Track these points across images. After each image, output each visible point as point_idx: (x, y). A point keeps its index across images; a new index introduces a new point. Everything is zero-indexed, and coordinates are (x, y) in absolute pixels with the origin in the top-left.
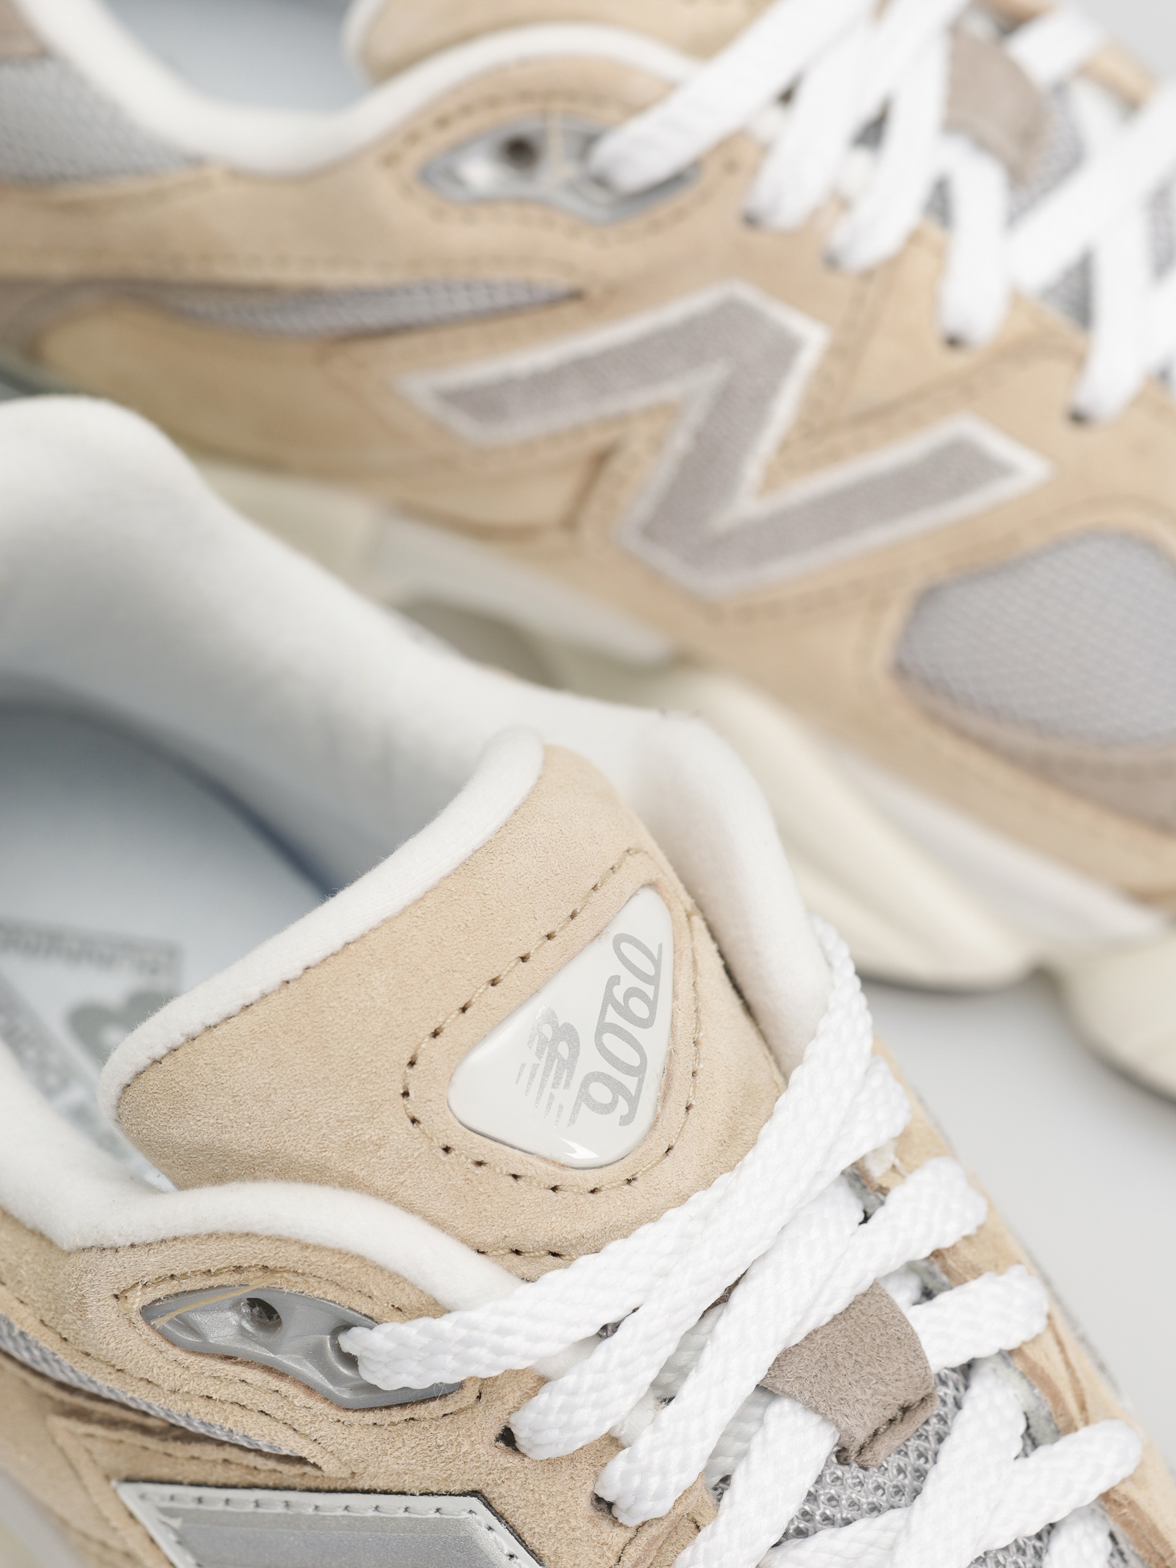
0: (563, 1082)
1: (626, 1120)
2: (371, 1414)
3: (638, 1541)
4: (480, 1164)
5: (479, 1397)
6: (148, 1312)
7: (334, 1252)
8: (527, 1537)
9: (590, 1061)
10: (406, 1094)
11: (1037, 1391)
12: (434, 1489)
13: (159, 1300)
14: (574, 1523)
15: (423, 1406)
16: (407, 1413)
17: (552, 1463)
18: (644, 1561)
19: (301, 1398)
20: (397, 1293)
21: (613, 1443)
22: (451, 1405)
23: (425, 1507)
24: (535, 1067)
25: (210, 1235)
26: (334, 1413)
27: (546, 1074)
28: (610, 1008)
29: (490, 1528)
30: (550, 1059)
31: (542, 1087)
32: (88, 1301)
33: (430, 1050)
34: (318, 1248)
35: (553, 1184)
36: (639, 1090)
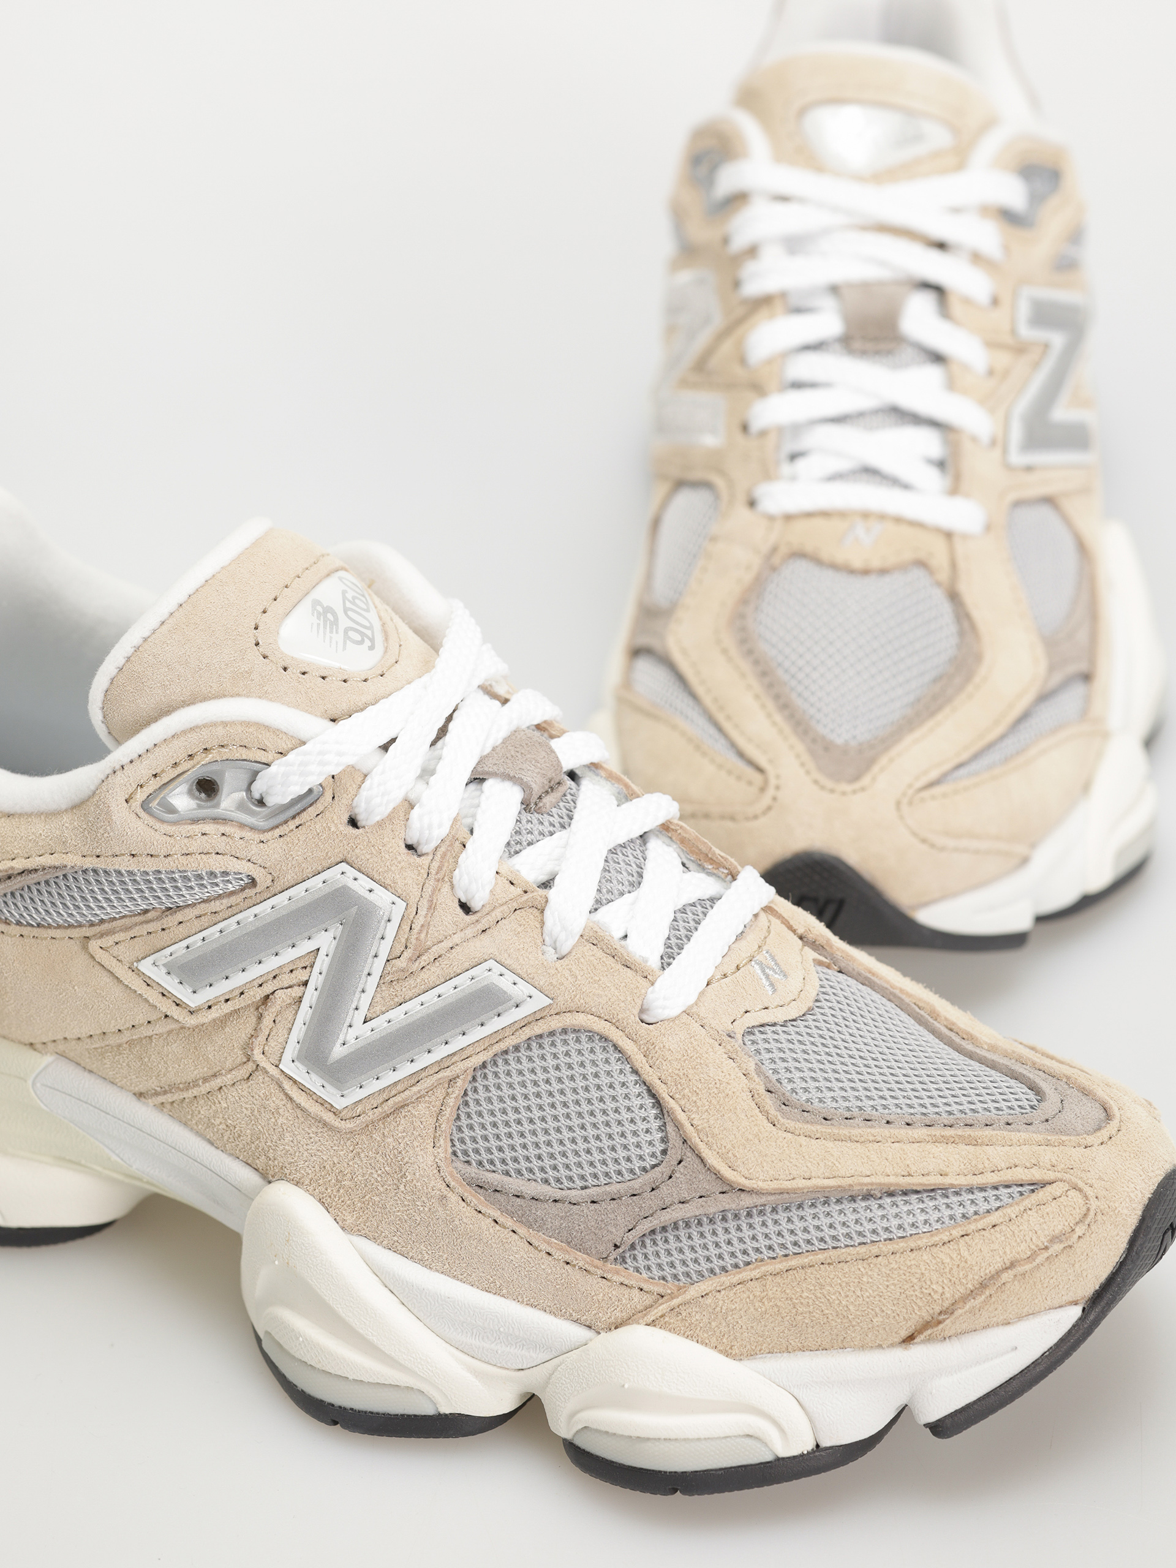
0: (334, 630)
1: (372, 648)
2: (278, 830)
3: (436, 858)
4: (304, 673)
5: (333, 798)
6: (145, 805)
7: (242, 723)
8: (376, 877)
9: (344, 622)
10: (257, 644)
11: (616, 785)
12: (320, 868)
13: (151, 794)
14: (399, 858)
15: (305, 813)
16: (297, 821)
17: (380, 824)
18: (441, 869)
19: (237, 833)
20: (279, 741)
21: (410, 805)
22: (319, 807)
23: (316, 883)
24: (319, 625)
25: (173, 736)
26: (258, 837)
27: (325, 627)
28: (347, 602)
29: (355, 879)
30: (325, 621)
31: (325, 633)
32: (112, 808)
33: (263, 620)
34: (233, 723)
35: (344, 678)
36: (373, 635)
